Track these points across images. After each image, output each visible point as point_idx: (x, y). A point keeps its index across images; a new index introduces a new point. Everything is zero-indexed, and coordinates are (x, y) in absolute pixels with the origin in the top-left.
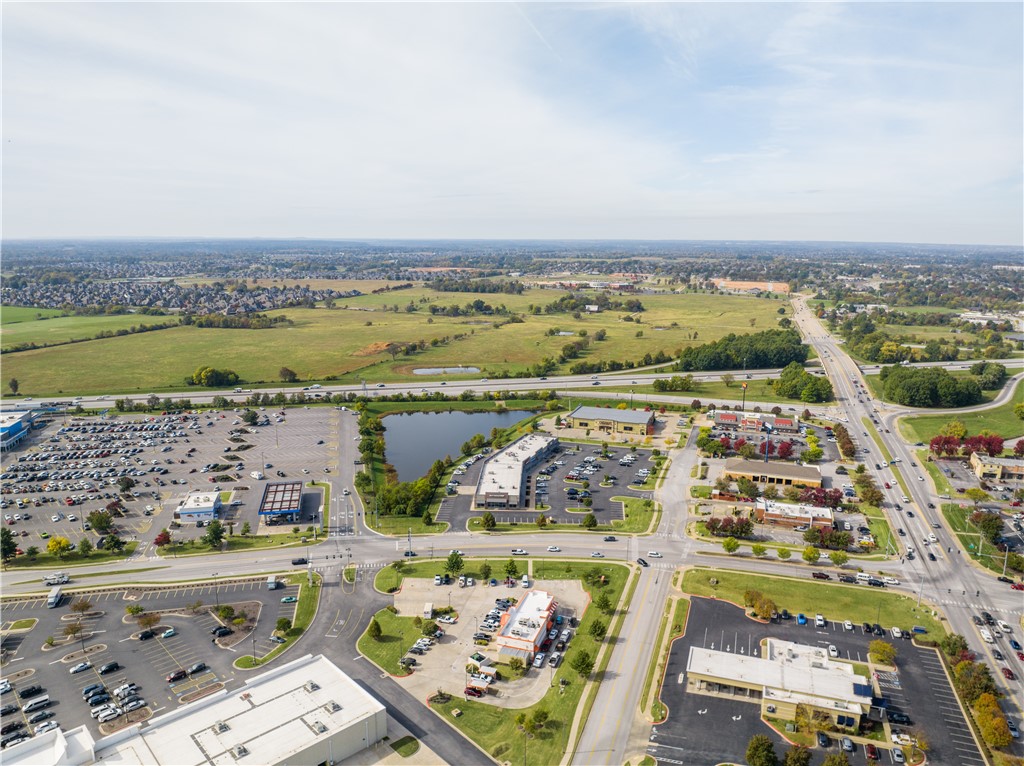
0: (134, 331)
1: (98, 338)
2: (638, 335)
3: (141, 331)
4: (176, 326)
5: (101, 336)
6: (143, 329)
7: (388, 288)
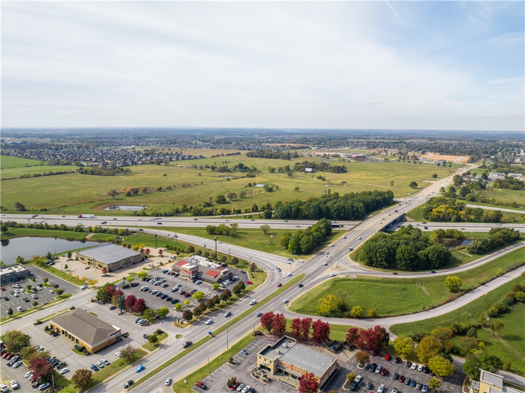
0: (45, 175)
1: (21, 178)
2: (296, 189)
3: (49, 175)
4: (73, 172)
5: (22, 177)
6: (51, 174)
7: (223, 155)
